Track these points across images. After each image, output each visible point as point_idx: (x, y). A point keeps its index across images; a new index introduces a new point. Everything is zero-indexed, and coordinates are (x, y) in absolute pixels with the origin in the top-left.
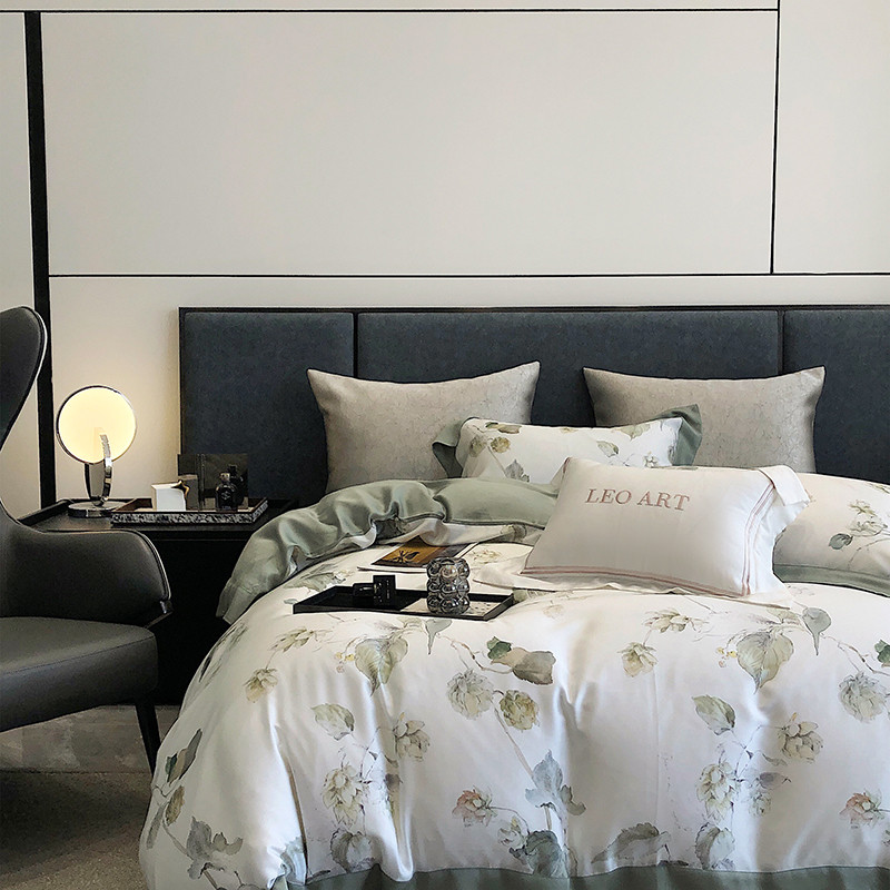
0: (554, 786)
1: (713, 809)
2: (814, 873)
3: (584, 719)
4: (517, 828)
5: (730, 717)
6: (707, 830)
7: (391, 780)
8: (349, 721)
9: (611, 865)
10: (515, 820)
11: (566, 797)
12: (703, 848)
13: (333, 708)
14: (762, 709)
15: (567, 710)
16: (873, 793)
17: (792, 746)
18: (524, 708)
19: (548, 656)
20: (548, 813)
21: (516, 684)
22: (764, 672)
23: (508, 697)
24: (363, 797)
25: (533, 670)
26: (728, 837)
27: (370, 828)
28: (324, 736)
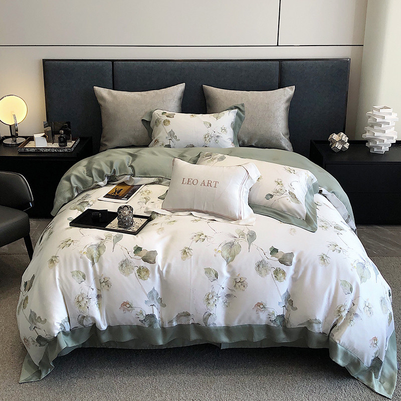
0: (155, 299)
1: (209, 307)
2: (244, 327)
3: (166, 275)
4: (142, 313)
5: (216, 276)
6: (207, 314)
7: (99, 297)
8: (84, 277)
9: (175, 324)
10: (141, 311)
11: (160, 302)
12: (205, 320)
13: (78, 272)
14: (228, 272)
15: (160, 273)
16: (264, 302)
17: (237, 286)
18: (145, 273)
19: (155, 253)
20: (152, 307)
21: (143, 264)
22: (230, 258)
23: (140, 268)
24: (88, 304)
25: (149, 258)
26: (214, 316)
27: (91, 314)
28: (75, 282)
